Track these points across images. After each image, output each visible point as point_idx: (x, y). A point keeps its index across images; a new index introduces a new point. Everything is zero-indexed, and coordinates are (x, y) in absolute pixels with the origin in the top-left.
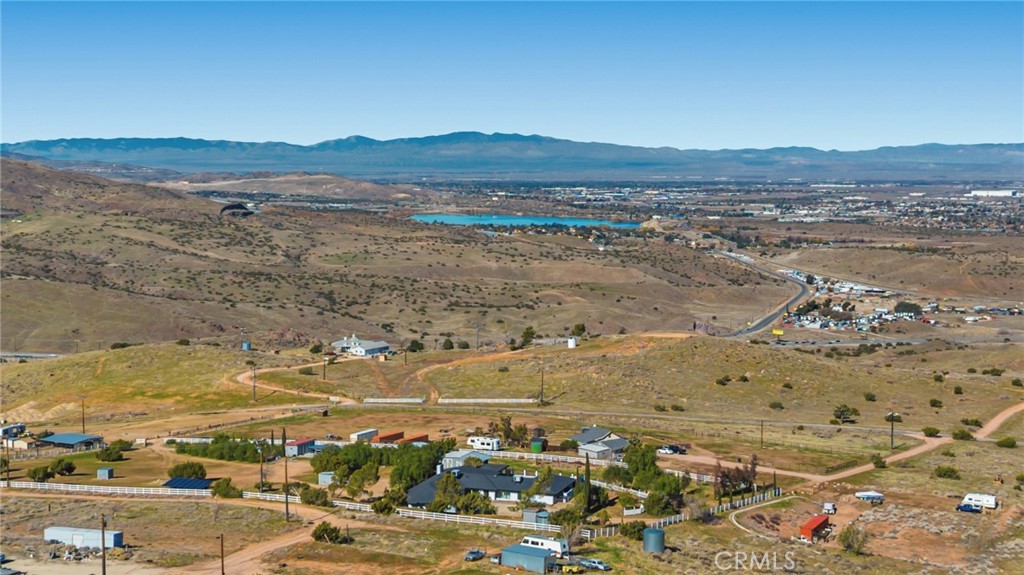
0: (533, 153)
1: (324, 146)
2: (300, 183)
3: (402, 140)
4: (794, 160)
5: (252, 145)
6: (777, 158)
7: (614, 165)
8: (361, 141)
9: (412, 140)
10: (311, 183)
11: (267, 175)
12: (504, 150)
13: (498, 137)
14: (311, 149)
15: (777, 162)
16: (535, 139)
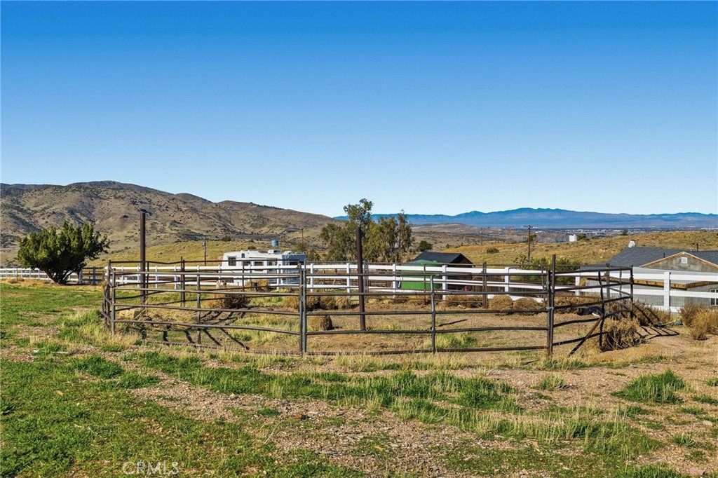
0: (556, 217)
1: (459, 216)
2: (444, 228)
3: (495, 212)
4: (690, 219)
5: (429, 216)
6: (681, 217)
7: (596, 222)
8: (476, 213)
9: (499, 212)
10: (450, 228)
11: (431, 225)
12: (541, 216)
13: (540, 210)
14: (454, 217)
15: (681, 219)
16: (558, 211)
